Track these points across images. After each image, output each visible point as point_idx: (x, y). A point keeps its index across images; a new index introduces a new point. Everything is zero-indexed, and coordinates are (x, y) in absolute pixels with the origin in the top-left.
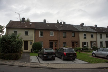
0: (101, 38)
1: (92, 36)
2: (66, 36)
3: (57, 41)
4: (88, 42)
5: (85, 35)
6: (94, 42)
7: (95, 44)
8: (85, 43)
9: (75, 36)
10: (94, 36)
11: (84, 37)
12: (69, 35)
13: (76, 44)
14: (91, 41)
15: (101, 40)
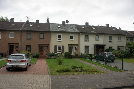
0: (87, 40)
1: (72, 37)
2: (31, 38)
3: (18, 44)
4: (64, 46)
5: (60, 37)
6: (75, 47)
7: (76, 49)
8: (59, 48)
9: (43, 39)
10: (76, 37)
11: (58, 40)
12: (34, 36)
13: (46, 49)
14: (69, 45)
15: (87, 44)
